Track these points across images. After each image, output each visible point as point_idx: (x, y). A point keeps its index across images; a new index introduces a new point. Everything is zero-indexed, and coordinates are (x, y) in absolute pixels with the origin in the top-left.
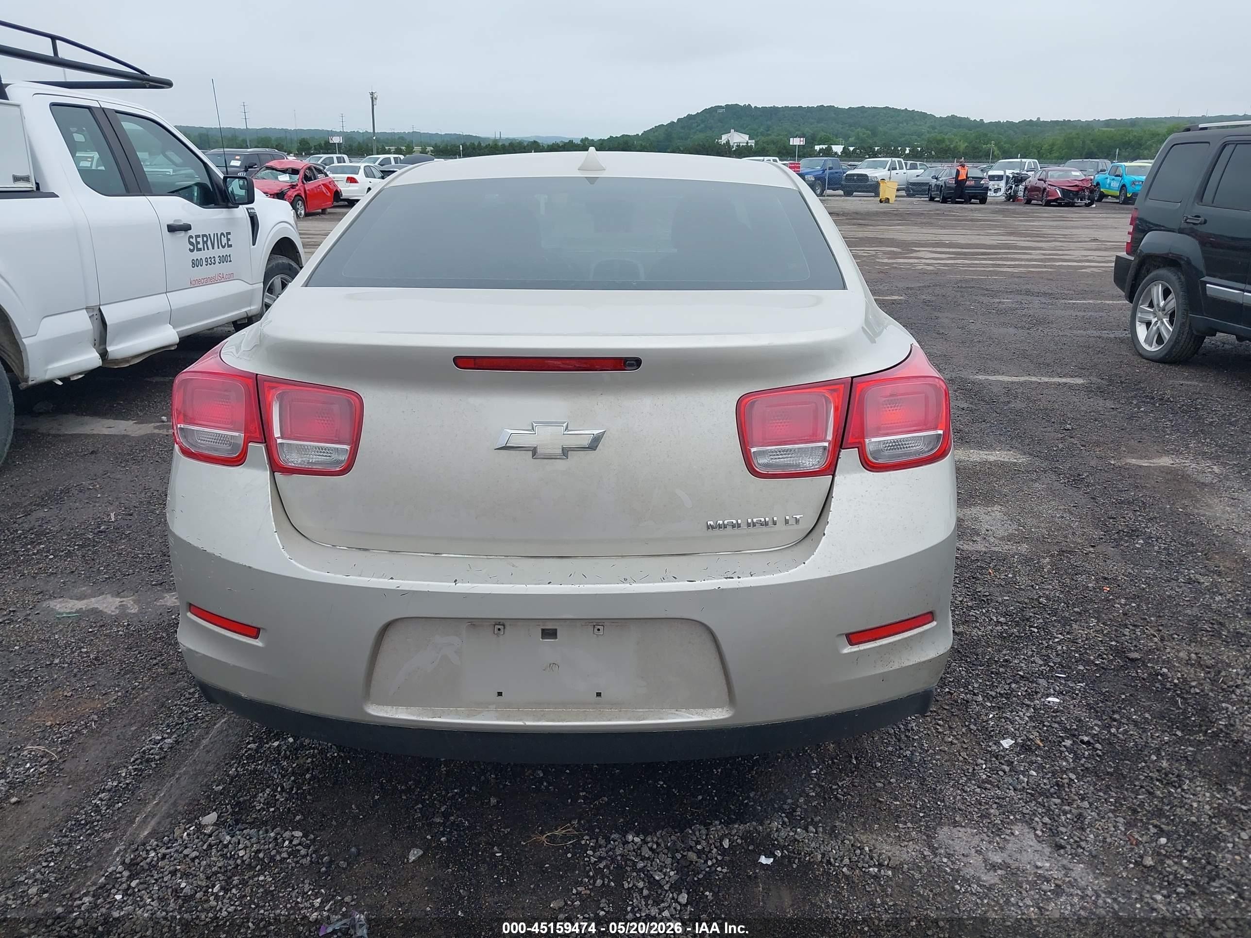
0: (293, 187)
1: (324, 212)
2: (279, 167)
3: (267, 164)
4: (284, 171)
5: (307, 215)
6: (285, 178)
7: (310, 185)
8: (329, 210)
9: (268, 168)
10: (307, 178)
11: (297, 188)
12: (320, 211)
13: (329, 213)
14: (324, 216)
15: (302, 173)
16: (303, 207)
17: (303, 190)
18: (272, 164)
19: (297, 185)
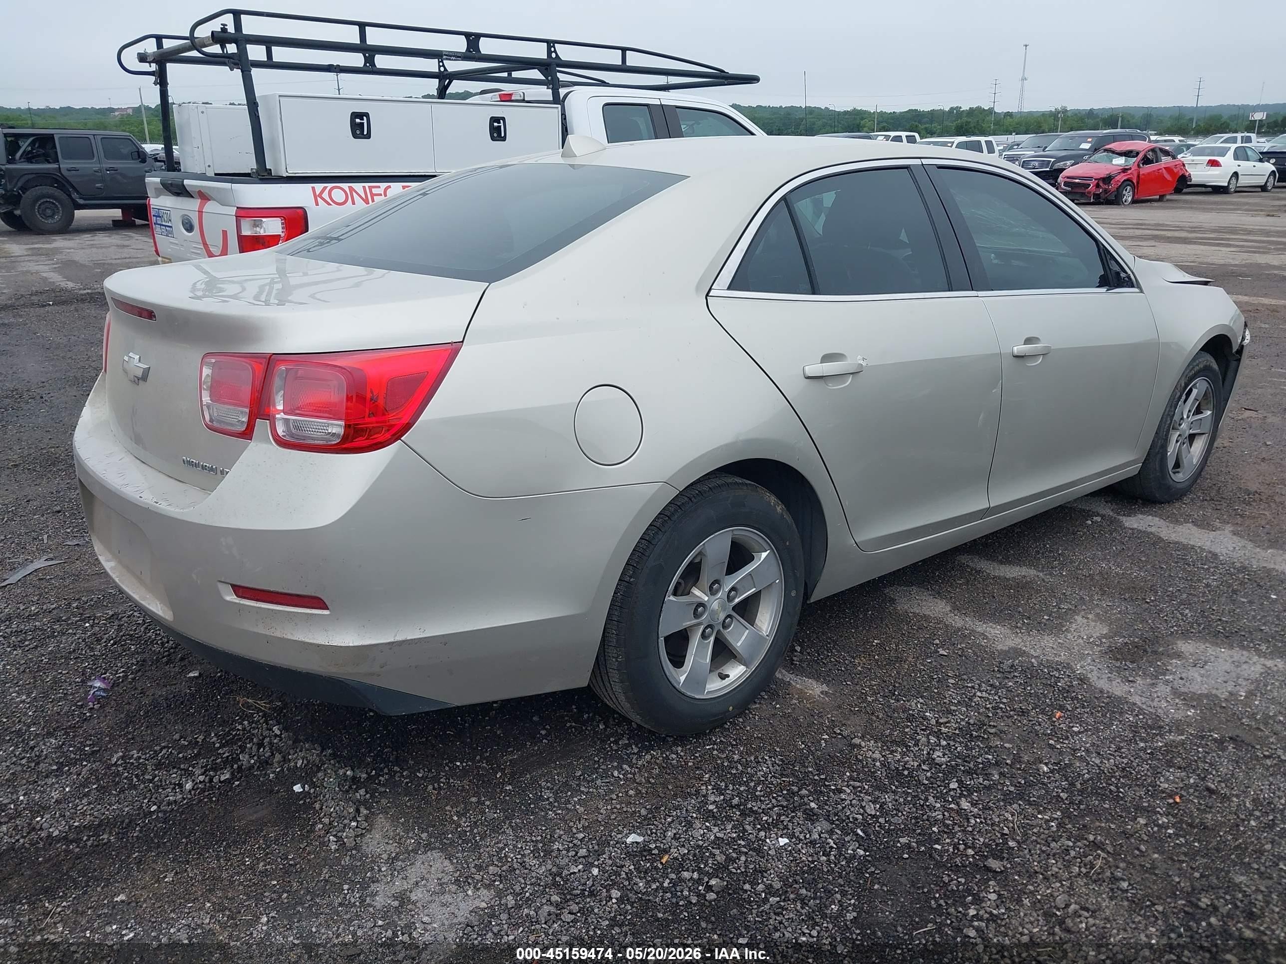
0: (1124, 170)
1: (1161, 199)
2: (1118, 150)
3: (1107, 147)
4: (1121, 154)
5: (1134, 202)
6: (1120, 161)
7: (1147, 169)
8: (1168, 197)
9: (1106, 150)
10: (1146, 161)
11: (1129, 172)
12: (1158, 197)
13: (1168, 200)
14: (1159, 204)
15: (1141, 156)
16: (1131, 193)
17: (1136, 175)
18: (1112, 146)
19: (1130, 169)
